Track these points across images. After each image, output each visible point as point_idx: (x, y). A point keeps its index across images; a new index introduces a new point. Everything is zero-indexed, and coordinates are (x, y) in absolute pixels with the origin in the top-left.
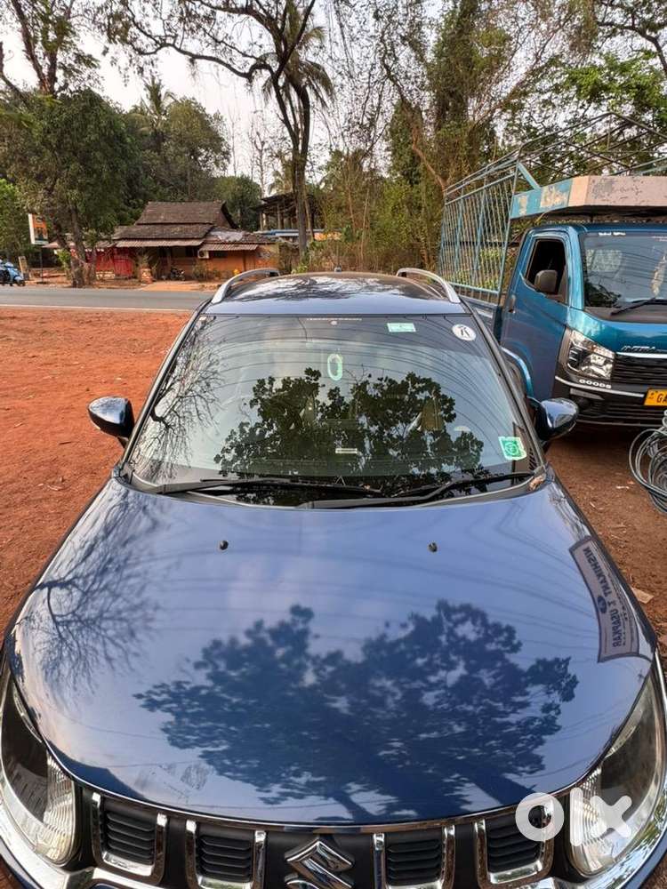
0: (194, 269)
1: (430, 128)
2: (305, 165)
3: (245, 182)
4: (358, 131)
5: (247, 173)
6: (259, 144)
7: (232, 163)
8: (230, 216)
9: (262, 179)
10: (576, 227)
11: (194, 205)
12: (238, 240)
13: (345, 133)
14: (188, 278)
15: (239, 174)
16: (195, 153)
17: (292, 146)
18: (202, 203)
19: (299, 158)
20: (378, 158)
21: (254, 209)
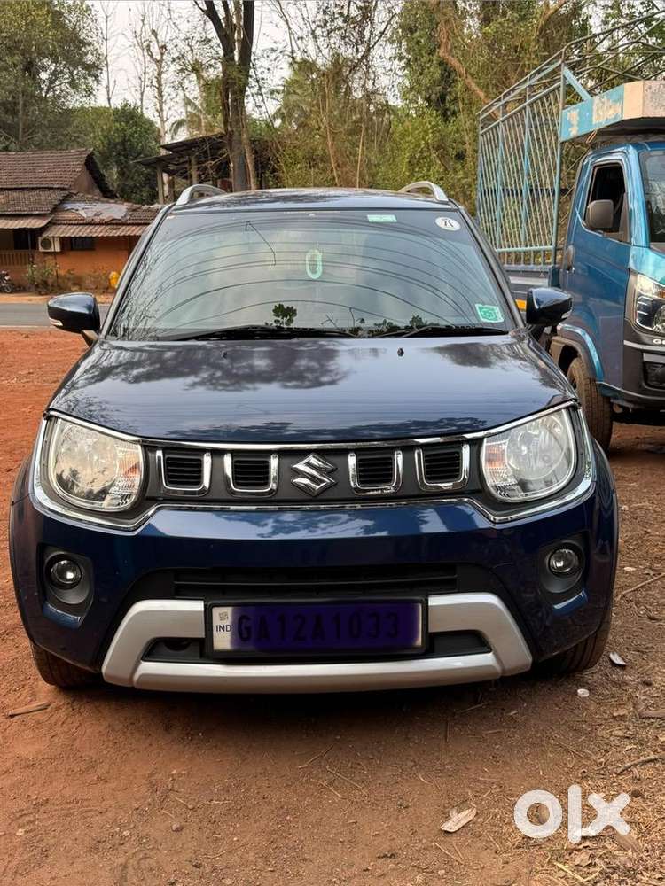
0: (31, 271)
1: (473, 22)
2: (246, 84)
3: (129, 116)
4: (340, 28)
5: (132, 99)
6: (155, 50)
7: (104, 84)
8: (103, 176)
9: (160, 111)
10: (636, 145)
11: (32, 156)
12: (118, 217)
13: (318, 31)
14: (17, 288)
15: (117, 103)
16: (31, 68)
17: (221, 53)
18: (48, 153)
19: (235, 74)
20: (380, 71)
21: (147, 165)
